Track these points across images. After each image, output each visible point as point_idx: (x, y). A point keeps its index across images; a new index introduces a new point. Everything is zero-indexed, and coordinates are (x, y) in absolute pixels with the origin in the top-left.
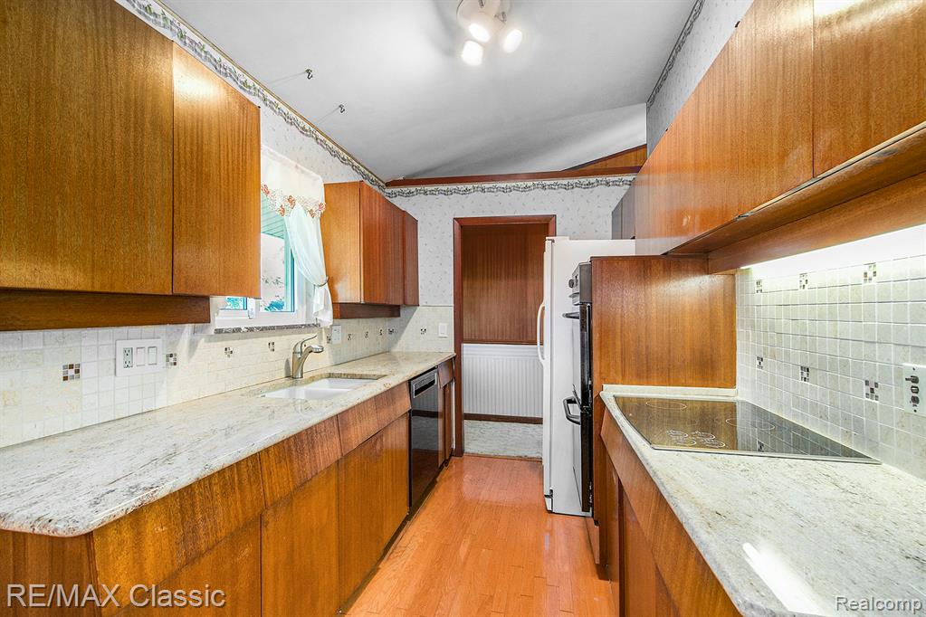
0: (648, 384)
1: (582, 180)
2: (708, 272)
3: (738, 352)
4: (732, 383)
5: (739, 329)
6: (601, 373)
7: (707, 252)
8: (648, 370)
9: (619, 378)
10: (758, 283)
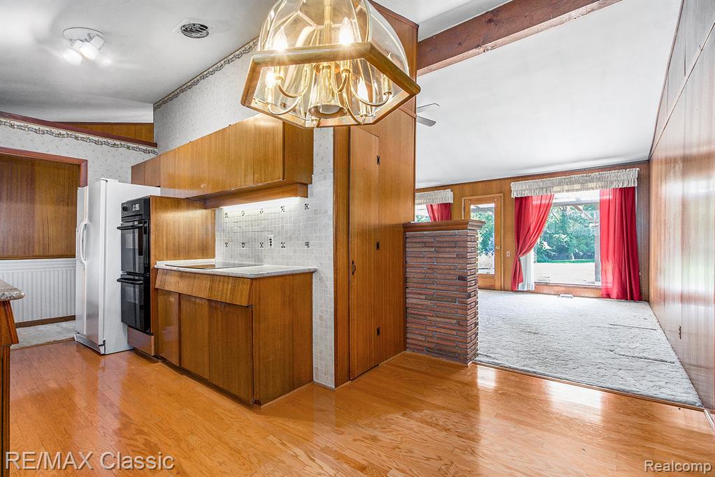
0: (179, 259)
1: (109, 141)
2: (205, 208)
3: (216, 243)
4: (214, 256)
5: (216, 233)
6: (155, 256)
7: (205, 199)
8: (179, 253)
9: (165, 258)
10: (226, 214)
